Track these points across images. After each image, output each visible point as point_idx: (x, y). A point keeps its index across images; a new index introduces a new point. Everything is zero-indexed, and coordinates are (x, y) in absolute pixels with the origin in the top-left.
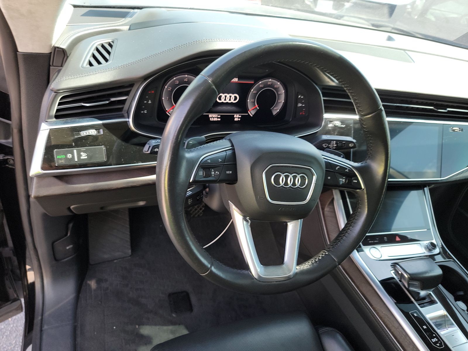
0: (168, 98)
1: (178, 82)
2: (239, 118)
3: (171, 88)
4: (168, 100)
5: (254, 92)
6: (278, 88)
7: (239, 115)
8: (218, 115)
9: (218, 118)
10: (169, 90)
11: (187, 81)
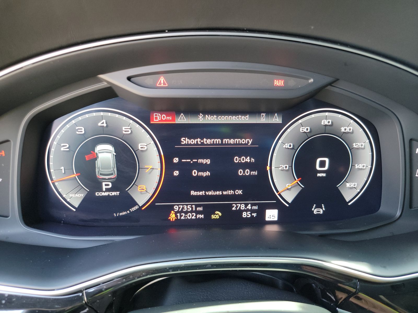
0: (63, 168)
1: (83, 130)
2: (252, 211)
3: (68, 146)
4: (64, 173)
5: (287, 146)
6: (352, 133)
7: (252, 205)
8: (197, 206)
9: (198, 212)
10: (62, 149)
11: (105, 125)
